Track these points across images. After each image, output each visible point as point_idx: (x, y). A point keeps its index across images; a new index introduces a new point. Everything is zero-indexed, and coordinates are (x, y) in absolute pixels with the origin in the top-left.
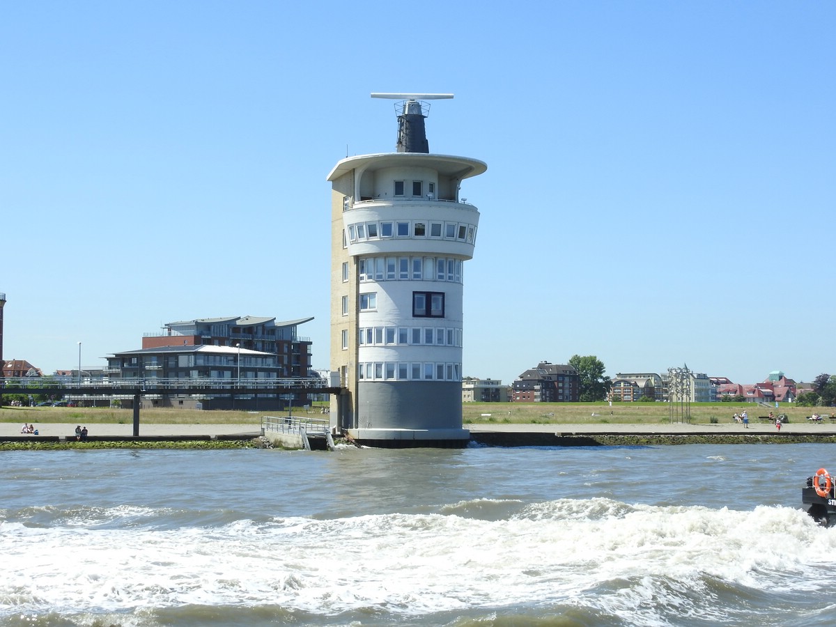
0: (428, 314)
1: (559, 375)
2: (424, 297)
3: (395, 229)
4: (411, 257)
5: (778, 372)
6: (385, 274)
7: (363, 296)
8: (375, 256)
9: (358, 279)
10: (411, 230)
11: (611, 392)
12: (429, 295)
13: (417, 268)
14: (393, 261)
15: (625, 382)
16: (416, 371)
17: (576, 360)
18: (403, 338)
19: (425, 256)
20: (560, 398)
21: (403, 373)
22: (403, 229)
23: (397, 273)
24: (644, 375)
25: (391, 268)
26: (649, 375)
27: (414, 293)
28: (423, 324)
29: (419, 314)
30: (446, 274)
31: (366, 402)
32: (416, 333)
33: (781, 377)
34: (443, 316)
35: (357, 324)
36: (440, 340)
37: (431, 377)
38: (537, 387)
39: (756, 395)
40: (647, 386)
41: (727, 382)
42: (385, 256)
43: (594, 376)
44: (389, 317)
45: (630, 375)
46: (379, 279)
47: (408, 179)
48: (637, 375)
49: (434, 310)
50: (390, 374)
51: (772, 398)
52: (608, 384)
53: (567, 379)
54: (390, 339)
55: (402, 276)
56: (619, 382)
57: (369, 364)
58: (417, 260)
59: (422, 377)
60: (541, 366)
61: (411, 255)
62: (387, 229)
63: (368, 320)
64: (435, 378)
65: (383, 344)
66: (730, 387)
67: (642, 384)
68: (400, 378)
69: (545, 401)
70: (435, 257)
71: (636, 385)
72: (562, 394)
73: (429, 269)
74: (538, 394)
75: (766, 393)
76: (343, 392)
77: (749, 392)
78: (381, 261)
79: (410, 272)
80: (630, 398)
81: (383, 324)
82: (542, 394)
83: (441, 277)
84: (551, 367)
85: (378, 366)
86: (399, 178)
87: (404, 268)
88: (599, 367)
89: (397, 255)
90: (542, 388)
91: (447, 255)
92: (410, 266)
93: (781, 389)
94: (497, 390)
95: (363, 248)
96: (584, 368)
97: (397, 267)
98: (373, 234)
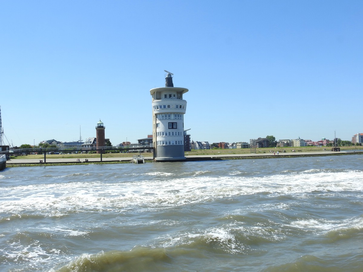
0: (173, 128)
1: (263, 141)
2: (171, 124)
3: (163, 107)
4: (168, 114)
5: (324, 138)
6: (161, 118)
7: (157, 124)
8: (159, 114)
9: (156, 120)
10: (167, 107)
11: (278, 145)
12: (173, 123)
13: (169, 116)
14: (163, 115)
15: (281, 142)
16: (170, 143)
17: (268, 137)
18: (166, 134)
19: (171, 113)
20: (264, 147)
21: (166, 143)
22: (165, 107)
23: (164, 118)
24: (286, 140)
25: (163, 117)
26: (287, 140)
27: (169, 123)
28: (171, 131)
29: (170, 128)
30: (177, 118)
31: (159, 151)
32: (169, 133)
33: (325, 139)
34: (176, 128)
35: (156, 131)
36: (176, 134)
37: (174, 144)
38: (258, 144)
39: (318, 144)
40: (287, 143)
41: (311, 141)
42: (161, 114)
43: (273, 141)
44: (163, 129)
45: (283, 140)
46: (160, 120)
47: (168, 94)
48: (284, 140)
49: (174, 127)
50: (163, 144)
51: (322, 145)
52: (276, 143)
53: (265, 142)
54: (163, 135)
55: (166, 119)
56: (280, 142)
57: (159, 141)
58: (169, 114)
59: (171, 144)
60: (259, 139)
61: (168, 113)
62: (161, 107)
63: (158, 130)
64: (175, 144)
65: (161, 136)
66: (311, 142)
67: (285, 142)
68: (166, 144)
69: (260, 147)
70: (174, 113)
71: (284, 143)
72: (264, 146)
73: (172, 116)
74: (258, 146)
75: (321, 144)
76: (154, 148)
77: (316, 143)
78: (160, 115)
79: (168, 118)
80: (282, 146)
81: (161, 131)
82: (259, 146)
83: (176, 118)
84: (261, 139)
85: (161, 141)
86: (165, 94)
87: (166, 116)
88: (274, 138)
89: (164, 113)
90: (259, 144)
91: (177, 113)
92: (167, 116)
93: (325, 142)
94: (247, 145)
95: (156, 112)
96: (270, 139)
97: (164, 116)
98: (158, 108)
